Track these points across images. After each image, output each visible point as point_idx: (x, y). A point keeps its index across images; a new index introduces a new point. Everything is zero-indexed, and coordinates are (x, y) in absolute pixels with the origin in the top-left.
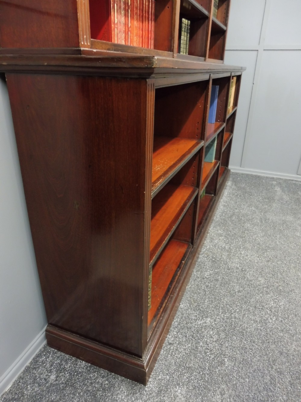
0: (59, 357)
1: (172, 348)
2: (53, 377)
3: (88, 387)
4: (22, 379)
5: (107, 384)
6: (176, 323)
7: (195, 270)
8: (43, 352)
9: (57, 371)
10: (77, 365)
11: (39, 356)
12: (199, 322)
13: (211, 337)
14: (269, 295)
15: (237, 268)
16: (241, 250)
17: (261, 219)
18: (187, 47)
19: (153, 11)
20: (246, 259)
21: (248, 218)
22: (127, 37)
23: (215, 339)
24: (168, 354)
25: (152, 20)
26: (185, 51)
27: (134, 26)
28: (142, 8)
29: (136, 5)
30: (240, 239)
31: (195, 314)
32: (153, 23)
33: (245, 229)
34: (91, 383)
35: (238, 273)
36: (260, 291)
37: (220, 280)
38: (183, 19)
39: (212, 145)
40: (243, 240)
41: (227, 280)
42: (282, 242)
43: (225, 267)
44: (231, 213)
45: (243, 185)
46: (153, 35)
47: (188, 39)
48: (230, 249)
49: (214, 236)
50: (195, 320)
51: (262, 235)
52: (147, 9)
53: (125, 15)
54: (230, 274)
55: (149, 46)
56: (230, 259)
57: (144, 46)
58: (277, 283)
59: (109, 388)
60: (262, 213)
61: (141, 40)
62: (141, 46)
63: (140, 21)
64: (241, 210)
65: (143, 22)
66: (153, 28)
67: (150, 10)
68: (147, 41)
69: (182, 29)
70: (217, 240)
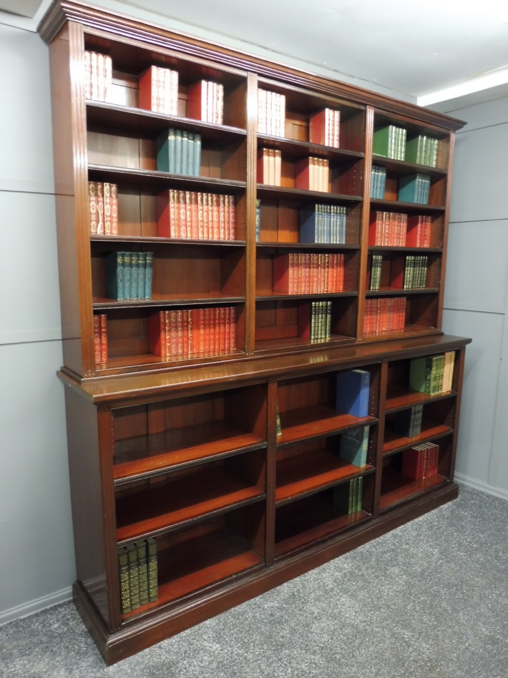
0: (72, 614)
1: (158, 651)
2: (56, 626)
3: (70, 645)
4: (38, 616)
5: (83, 650)
6: (185, 634)
7: (260, 596)
8: (66, 605)
9: (62, 623)
10: (78, 625)
11: (60, 606)
12: (206, 643)
13: (201, 662)
14: (312, 656)
15: (313, 613)
16: (345, 596)
17: (428, 568)
18: (328, 328)
19: (232, 316)
20: (337, 608)
21: (410, 561)
22: (185, 345)
23: (202, 665)
24: (150, 654)
25: (229, 323)
26: (323, 333)
27: (199, 334)
28: (212, 317)
29: (202, 318)
30: (361, 583)
31: (210, 636)
32: (232, 325)
33: (385, 573)
34: (75, 644)
35: (305, 619)
36: (307, 648)
37: (276, 616)
38: (313, 303)
39: (360, 445)
40: (362, 586)
41: (284, 621)
42: (418, 608)
43: (299, 606)
44: (393, 547)
45: (466, 514)
46: (232, 335)
47: (328, 320)
48: (332, 590)
49: (330, 569)
50: (205, 640)
51: (399, 589)
52: (222, 316)
53: (183, 330)
54: (295, 616)
55: (227, 345)
56: (316, 600)
57: (217, 346)
58: (342, 649)
59: (83, 653)
60: (441, 561)
61: (212, 342)
62: (212, 347)
63: (210, 328)
64: (413, 547)
65: (215, 328)
66: (232, 330)
67: (227, 316)
68: (222, 341)
69: (313, 313)
70: (327, 575)
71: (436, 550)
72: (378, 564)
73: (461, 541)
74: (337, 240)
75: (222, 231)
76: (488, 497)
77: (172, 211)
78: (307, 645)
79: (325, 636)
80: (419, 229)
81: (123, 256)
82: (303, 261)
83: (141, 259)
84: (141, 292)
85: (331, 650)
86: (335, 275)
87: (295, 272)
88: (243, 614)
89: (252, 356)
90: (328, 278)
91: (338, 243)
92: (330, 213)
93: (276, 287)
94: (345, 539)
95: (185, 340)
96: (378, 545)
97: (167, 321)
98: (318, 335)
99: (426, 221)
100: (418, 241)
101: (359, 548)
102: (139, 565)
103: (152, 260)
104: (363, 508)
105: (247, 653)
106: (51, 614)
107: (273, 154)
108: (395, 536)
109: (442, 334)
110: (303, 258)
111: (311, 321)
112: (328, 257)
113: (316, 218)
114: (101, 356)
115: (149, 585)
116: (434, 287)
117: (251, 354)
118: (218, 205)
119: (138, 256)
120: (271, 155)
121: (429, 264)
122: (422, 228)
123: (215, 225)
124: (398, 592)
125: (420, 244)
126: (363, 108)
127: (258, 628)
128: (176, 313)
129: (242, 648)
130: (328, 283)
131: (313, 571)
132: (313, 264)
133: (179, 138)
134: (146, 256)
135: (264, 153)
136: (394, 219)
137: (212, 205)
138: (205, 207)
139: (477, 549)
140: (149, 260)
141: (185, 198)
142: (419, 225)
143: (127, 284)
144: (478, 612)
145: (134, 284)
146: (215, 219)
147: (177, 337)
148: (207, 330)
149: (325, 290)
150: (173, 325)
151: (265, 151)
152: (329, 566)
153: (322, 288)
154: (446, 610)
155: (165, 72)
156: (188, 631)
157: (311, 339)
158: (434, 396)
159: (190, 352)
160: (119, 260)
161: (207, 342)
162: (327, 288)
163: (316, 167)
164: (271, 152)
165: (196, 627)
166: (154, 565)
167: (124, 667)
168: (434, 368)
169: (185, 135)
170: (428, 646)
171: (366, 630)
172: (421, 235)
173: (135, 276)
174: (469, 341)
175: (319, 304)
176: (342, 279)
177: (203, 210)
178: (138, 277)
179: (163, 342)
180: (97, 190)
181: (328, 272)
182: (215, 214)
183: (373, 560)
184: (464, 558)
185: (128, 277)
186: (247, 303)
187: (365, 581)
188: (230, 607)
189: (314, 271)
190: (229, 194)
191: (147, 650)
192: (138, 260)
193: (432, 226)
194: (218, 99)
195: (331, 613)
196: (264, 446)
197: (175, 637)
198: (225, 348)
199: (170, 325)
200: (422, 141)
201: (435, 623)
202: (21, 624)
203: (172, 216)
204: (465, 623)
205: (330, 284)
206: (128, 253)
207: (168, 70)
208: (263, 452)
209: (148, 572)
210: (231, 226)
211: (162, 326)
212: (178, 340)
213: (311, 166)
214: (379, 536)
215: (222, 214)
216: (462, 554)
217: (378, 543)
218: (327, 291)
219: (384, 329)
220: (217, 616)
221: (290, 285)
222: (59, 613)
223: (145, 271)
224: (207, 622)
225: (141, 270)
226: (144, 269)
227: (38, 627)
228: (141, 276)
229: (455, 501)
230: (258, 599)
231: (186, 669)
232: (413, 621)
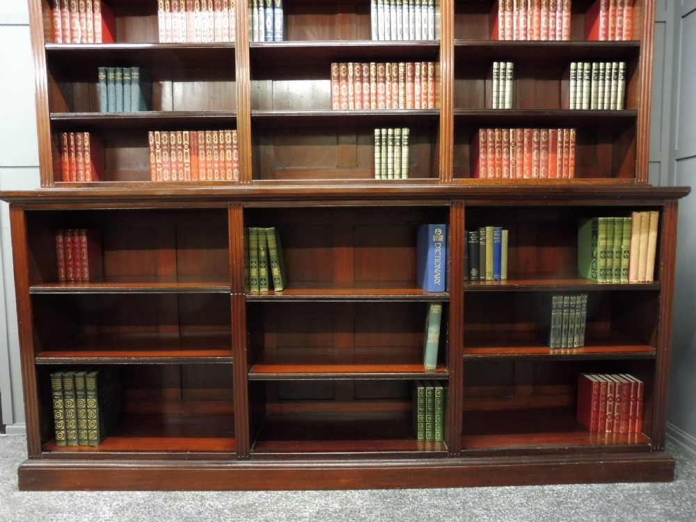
1: (65, 497)
6: (106, 494)
7: (219, 492)
12: (106, 509)
18: (403, 166)
22: (181, 172)
26: (397, 169)
27: (199, 161)
28: (215, 142)
29: (201, 141)
31: (121, 504)
37: (202, 516)
38: (377, 130)
44: (459, 505)
45: (658, 507)
47: (405, 155)
49: (335, 498)
50: (111, 505)
53: (177, 154)
57: (221, 177)
63: (212, 154)
65: (219, 154)
67: (234, 141)
68: (228, 171)
69: (377, 144)
70: (323, 502)
77: (161, 20)
80: (602, 20)
81: (106, 72)
82: (357, 73)
83: (126, 74)
88: (177, 500)
89: (249, 186)
95: (181, 165)
97: (157, 143)
98: (386, 175)
102: (76, 396)
103: (138, 76)
112: (405, 67)
113: (373, 13)
117: (247, 182)
119: (123, 71)
121: (628, 76)
122: (607, 16)
128: (169, 135)
134: (131, 71)
140: (135, 76)
141: (177, 6)
147: (170, 162)
148: (209, 157)
150: (165, 148)
160: (102, 76)
165: (124, 493)
166: (93, 403)
173: (119, 91)
174: (686, 192)
175: (387, 133)
179: (153, 167)
181: (405, 88)
186: (239, 119)
189: (378, 86)
192: (123, 76)
196: (225, 290)
199: (162, 147)
203: (161, 27)
206: (111, 68)
209: (86, 408)
211: (152, 149)
212: (171, 165)
223: (132, 88)
225: (127, 87)
226: (129, 85)
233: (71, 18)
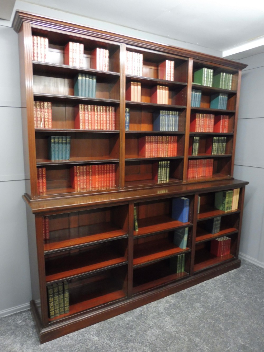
0: (29, 316)
1: (66, 339)
2: (20, 322)
3: (25, 332)
4: (12, 316)
5: (31, 335)
6: (82, 331)
7: (124, 314)
8: (27, 311)
9: (23, 320)
10: (31, 322)
11: (24, 312)
12: (91, 336)
13: (87, 346)
14: (145, 348)
15: (149, 325)
16: (168, 317)
17: (216, 305)
18: (168, 175)
19: (114, 168)
20: (163, 323)
21: (207, 300)
22: (88, 183)
23: (87, 348)
24: (62, 340)
25: (112, 172)
26: (165, 177)
27: (95, 178)
28: (103, 169)
29: (97, 170)
30: (178, 311)
31: (94, 332)
32: (114, 173)
33: (192, 306)
34: (27, 331)
35: (145, 327)
36: (143, 343)
37: (130, 325)
38: (159, 162)
39: (183, 237)
40: (178, 312)
41: (133, 328)
42: (206, 326)
43: (143, 321)
44: (199, 292)
45: (243, 276)
46: (114, 179)
47: (168, 171)
48: (162, 313)
49: (163, 302)
50: (91, 335)
51: (198, 315)
52: (108, 169)
53: (87, 176)
54: (140, 326)
55: (111, 184)
56: (152, 318)
57: (105, 184)
58: (160, 345)
59: (30, 337)
60: (224, 302)
61: (103, 182)
62: (103, 185)
63: (101, 175)
64: (210, 293)
65: (104, 175)
66: (114, 176)
67: (111, 169)
68: (108, 182)
69: (159, 167)
70: (161, 305)
71: (222, 295)
72: (189, 301)
73: (237, 291)
74: (173, 129)
75: (108, 125)
76: (257, 268)
77: (81, 115)
78: (143, 342)
79: (153, 337)
80: (221, 123)
81: (54, 138)
82: (154, 140)
83: (64, 140)
84: (64, 156)
85: (155, 345)
86: (172, 147)
87: (149, 146)
88: (113, 322)
89: (123, 189)
90: (168, 149)
91: (173, 130)
92: (169, 114)
93: (140, 154)
94: (173, 286)
95: (88, 181)
96: (191, 290)
97: (78, 171)
98: (162, 178)
99: (225, 118)
100: (221, 129)
101: (181, 291)
102: (59, 294)
103: (70, 140)
104: (185, 270)
105: (111, 343)
106: (19, 315)
107: (137, 85)
108: (202, 286)
109: (233, 179)
110: (153, 138)
111: (158, 171)
112: (168, 138)
113: (161, 118)
114: (43, 189)
115: (64, 304)
116: (230, 153)
118: (106, 112)
119: (62, 138)
120: (136, 85)
121: (227, 142)
122: (223, 122)
123: (105, 122)
124: (197, 317)
125: (222, 130)
126: (186, 59)
127: (119, 330)
128: (83, 167)
129: (109, 341)
130: (168, 152)
131: (154, 302)
132: (159, 142)
133: (84, 78)
134: (66, 138)
135: (132, 84)
136: (207, 117)
137: (103, 112)
138: (99, 113)
139: (245, 296)
140: (68, 140)
141: (88, 109)
142: (221, 121)
143: (57, 153)
144: (239, 331)
145: (60, 153)
146: (105, 119)
147: (83, 179)
148: (100, 176)
149: (167, 155)
150: (82, 173)
151: (132, 83)
152: (163, 300)
153: (165, 154)
154: (221, 329)
155: (76, 45)
156: (84, 329)
157: (158, 181)
158: (227, 212)
159: (90, 187)
160: (52, 140)
161: (100, 182)
162: (168, 154)
163: (161, 91)
164: (135, 84)
165: (88, 328)
166: (67, 295)
167: (48, 345)
168: (227, 197)
169: (87, 77)
170: (207, 347)
171: (175, 336)
172: (222, 126)
173: (61, 148)
174: (247, 183)
175: (163, 163)
176: (176, 149)
177: (97, 114)
178: (62, 149)
179: (76, 182)
180: (40, 105)
181: (168, 146)
182: (104, 116)
183: (187, 299)
184: (237, 300)
185: (57, 149)
186: (120, 163)
187: (181, 309)
188: (107, 319)
189: (160, 145)
190: (112, 106)
191: (61, 338)
192: (62, 140)
193: (229, 121)
194: (106, 57)
195: (159, 325)
196: (126, 236)
197: (77, 332)
198: (110, 185)
199: (80, 173)
200: (223, 75)
201: (214, 335)
202: (3, 319)
203: (81, 118)
204: (230, 336)
205: (169, 152)
206: (57, 137)
207: (78, 44)
208: (126, 240)
209: (64, 298)
210: (113, 122)
211: (75, 174)
212: (84, 181)
213: (158, 91)
214: (193, 285)
215: (108, 116)
216: (236, 298)
217: (192, 290)
218: (168, 156)
219: (200, 176)
220: (100, 323)
221: (146, 153)
222: (23, 315)
223: (66, 146)
224: (94, 325)
225: (64, 145)
226: (65, 145)
227: (11, 321)
228: (64, 149)
229: (238, 269)
230: (122, 315)
231: (79, 349)
232: (202, 333)
233: (37, 111)
